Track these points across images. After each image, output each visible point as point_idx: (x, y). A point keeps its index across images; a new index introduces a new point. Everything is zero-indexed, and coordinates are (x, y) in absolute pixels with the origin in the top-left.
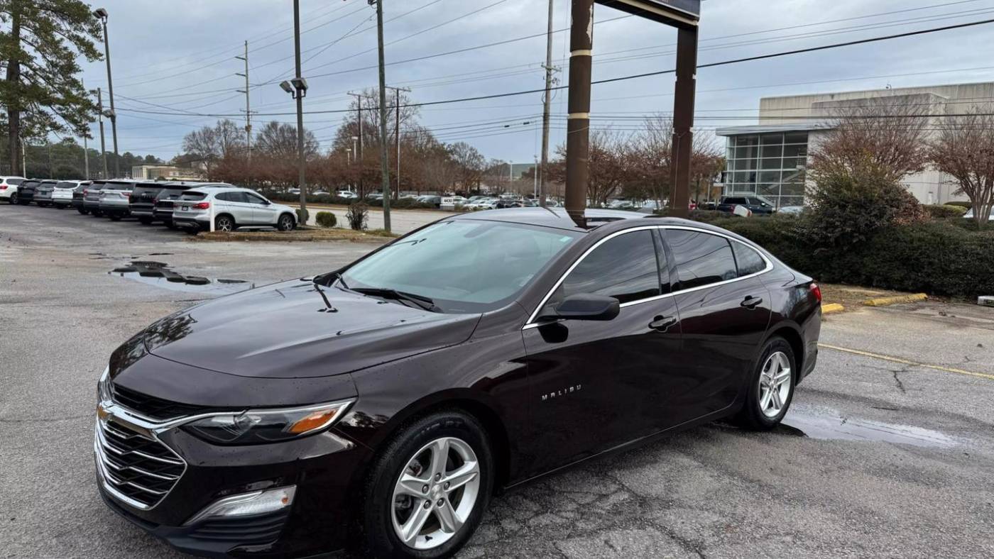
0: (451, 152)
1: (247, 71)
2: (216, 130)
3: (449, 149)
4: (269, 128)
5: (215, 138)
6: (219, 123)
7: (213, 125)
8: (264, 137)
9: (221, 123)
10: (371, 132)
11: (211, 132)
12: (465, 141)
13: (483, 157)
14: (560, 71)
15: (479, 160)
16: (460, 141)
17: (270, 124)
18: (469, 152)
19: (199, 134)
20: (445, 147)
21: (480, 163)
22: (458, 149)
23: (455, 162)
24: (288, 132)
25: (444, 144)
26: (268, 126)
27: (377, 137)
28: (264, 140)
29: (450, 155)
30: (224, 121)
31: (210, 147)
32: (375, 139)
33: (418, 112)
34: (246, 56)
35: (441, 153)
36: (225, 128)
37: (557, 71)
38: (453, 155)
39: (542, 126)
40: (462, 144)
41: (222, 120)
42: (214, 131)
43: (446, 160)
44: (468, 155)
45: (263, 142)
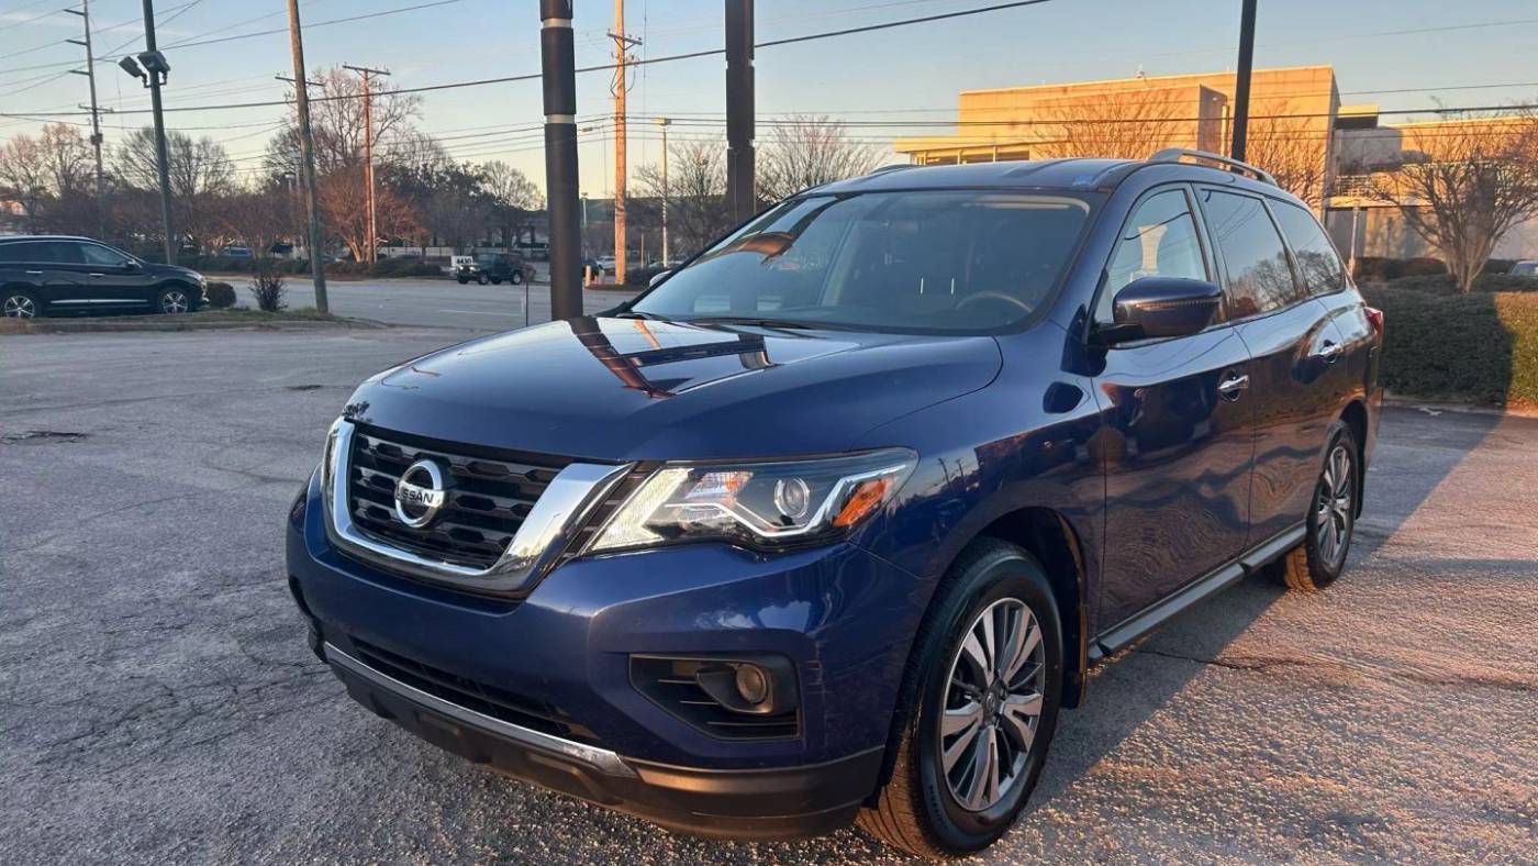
0: (480, 178)
1: (88, 36)
2: (42, 142)
3: (475, 173)
4: (141, 139)
5: (40, 157)
6: (46, 129)
7: (35, 133)
8: (132, 155)
9: (51, 130)
10: (332, 146)
11: (33, 146)
12: (503, 159)
13: (535, 187)
14: (640, 44)
15: (528, 192)
16: (494, 159)
17: (141, 131)
18: (510, 178)
19: (9, 149)
20: (469, 169)
21: (531, 197)
22: (491, 174)
23: (488, 197)
24: (175, 146)
25: (468, 165)
26: (138, 134)
27: (344, 153)
28: (131, 160)
29: (479, 184)
30: (57, 126)
31: (32, 174)
32: (339, 157)
33: (415, 109)
34: (86, 9)
35: (463, 181)
36: (60, 138)
37: (635, 42)
38: (483, 182)
39: (614, 135)
40: (498, 164)
41: (53, 123)
42: (38, 144)
43: (472, 193)
44: (508, 183)
45: (130, 163)
